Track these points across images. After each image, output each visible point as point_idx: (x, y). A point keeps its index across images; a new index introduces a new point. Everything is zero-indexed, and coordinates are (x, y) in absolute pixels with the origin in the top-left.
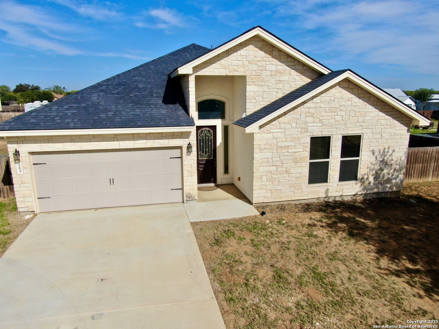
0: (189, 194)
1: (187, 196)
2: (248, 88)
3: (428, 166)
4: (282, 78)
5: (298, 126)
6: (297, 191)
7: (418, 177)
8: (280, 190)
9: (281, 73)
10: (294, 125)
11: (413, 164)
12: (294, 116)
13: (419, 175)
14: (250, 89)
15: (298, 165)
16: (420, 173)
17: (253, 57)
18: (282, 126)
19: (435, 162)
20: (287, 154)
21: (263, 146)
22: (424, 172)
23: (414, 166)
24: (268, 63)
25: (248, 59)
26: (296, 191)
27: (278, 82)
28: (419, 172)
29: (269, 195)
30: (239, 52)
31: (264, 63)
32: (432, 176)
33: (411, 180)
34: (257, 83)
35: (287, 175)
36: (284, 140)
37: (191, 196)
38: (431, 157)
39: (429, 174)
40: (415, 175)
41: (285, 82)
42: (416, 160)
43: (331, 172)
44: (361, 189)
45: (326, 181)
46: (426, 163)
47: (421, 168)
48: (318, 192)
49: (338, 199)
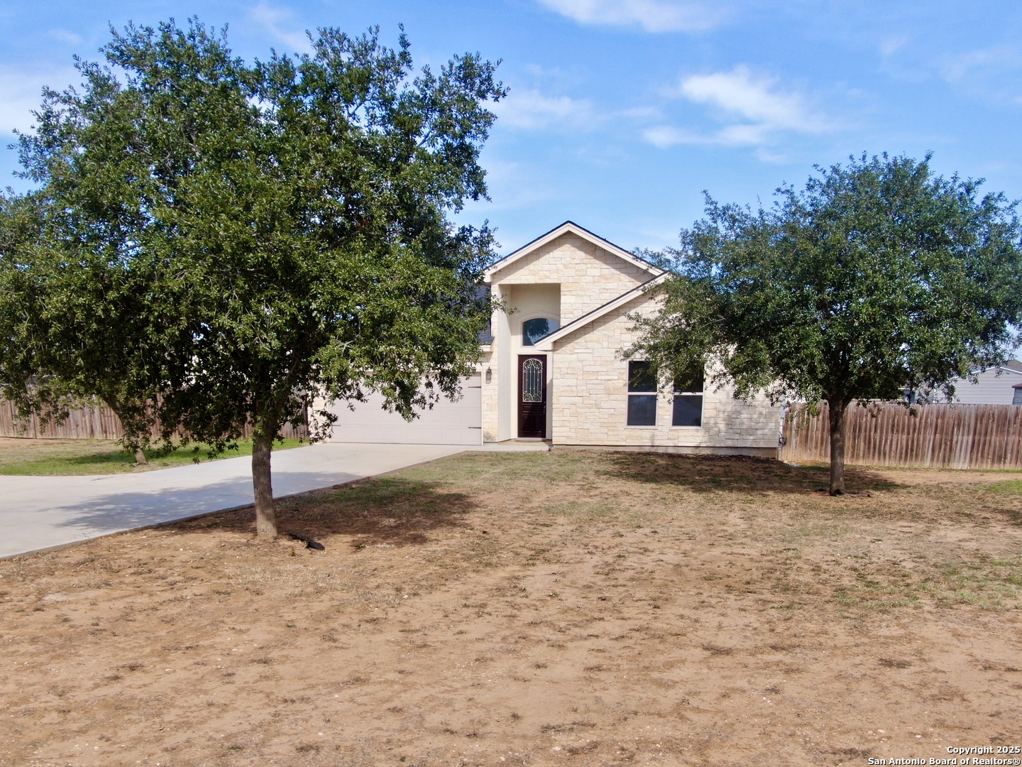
0: (488, 433)
1: (485, 437)
2: (563, 299)
3: (921, 439)
4: (609, 286)
5: (610, 346)
6: (612, 433)
7: (901, 458)
8: (588, 429)
9: (607, 279)
10: (605, 344)
11: (887, 432)
12: (605, 332)
13: (901, 453)
15: (613, 397)
16: (904, 453)
17: (569, 259)
18: (589, 345)
19: (935, 433)
20: (596, 382)
21: (564, 371)
22: (912, 450)
23: (890, 437)
24: (589, 266)
25: (564, 262)
26: (610, 433)
27: (602, 290)
28: (902, 448)
29: (572, 434)
30: (551, 253)
31: (584, 267)
32: (932, 459)
33: (884, 462)
34: (575, 293)
35: (597, 411)
36: (592, 363)
37: (490, 437)
38: (926, 422)
39: (923, 456)
40: (893, 454)
41: (613, 291)
43: (659, 412)
44: (706, 439)
45: (653, 423)
46: (916, 434)
47: (904, 443)
48: (639, 437)
49: (671, 451)
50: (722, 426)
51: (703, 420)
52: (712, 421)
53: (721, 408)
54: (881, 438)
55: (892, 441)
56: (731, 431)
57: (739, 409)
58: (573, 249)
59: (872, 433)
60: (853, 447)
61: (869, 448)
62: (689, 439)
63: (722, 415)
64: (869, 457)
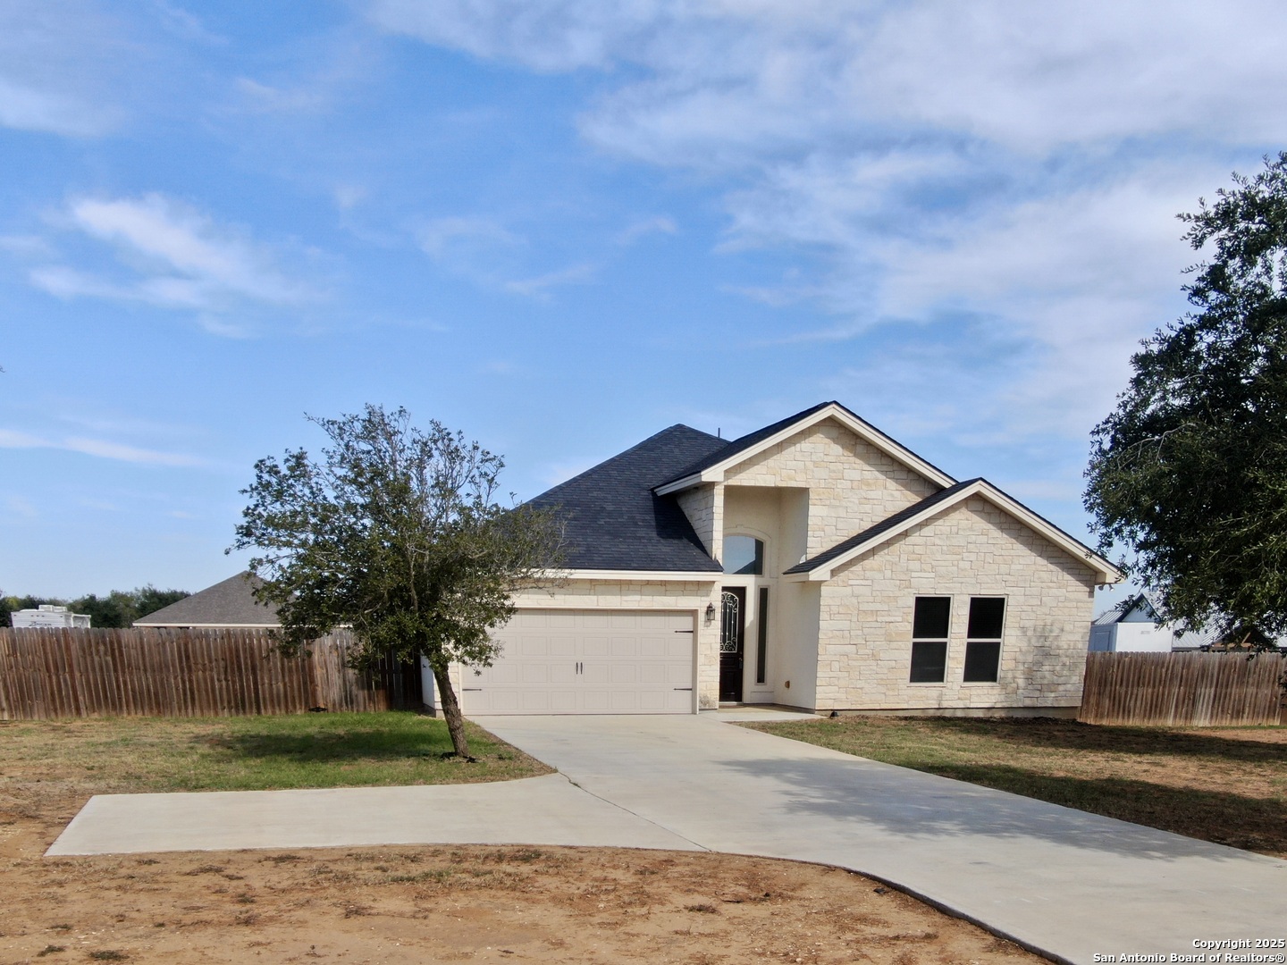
0: (705, 697)
1: (701, 702)
2: (812, 510)
3: (1166, 693)
4: (872, 495)
5: (894, 577)
6: (891, 693)
7: (1145, 716)
8: (861, 689)
9: (868, 485)
10: (888, 574)
11: (1133, 686)
12: (888, 558)
13: (1145, 710)
14: (816, 512)
15: (894, 645)
16: (1148, 708)
17: (822, 455)
18: (868, 574)
19: (1180, 686)
20: (874, 624)
21: (835, 609)
22: (1156, 706)
23: (1135, 691)
24: (846, 466)
25: (814, 458)
26: (888, 692)
27: (863, 501)
28: (1146, 703)
29: (843, 696)
30: (798, 445)
31: (840, 466)
32: (1175, 717)
33: (1128, 721)
35: (874, 663)
36: (871, 599)
37: (708, 702)
38: (1172, 671)
39: (1167, 713)
40: (1137, 711)
41: (875, 502)
42: (1139, 678)
43: (949, 663)
44: (1002, 697)
45: (941, 679)
46: (1161, 688)
47: (1149, 697)
48: (926, 697)
49: (959, 714)
50: (1021, 682)
51: (1000, 673)
52: (1010, 675)
53: (1021, 658)
54: (1126, 692)
55: (1137, 695)
56: (1030, 687)
57: (1041, 660)
58: (827, 441)
59: (1118, 687)
60: (1098, 705)
61: (1114, 705)
62: (982, 697)
63: (1021, 667)
64: (1113, 716)
